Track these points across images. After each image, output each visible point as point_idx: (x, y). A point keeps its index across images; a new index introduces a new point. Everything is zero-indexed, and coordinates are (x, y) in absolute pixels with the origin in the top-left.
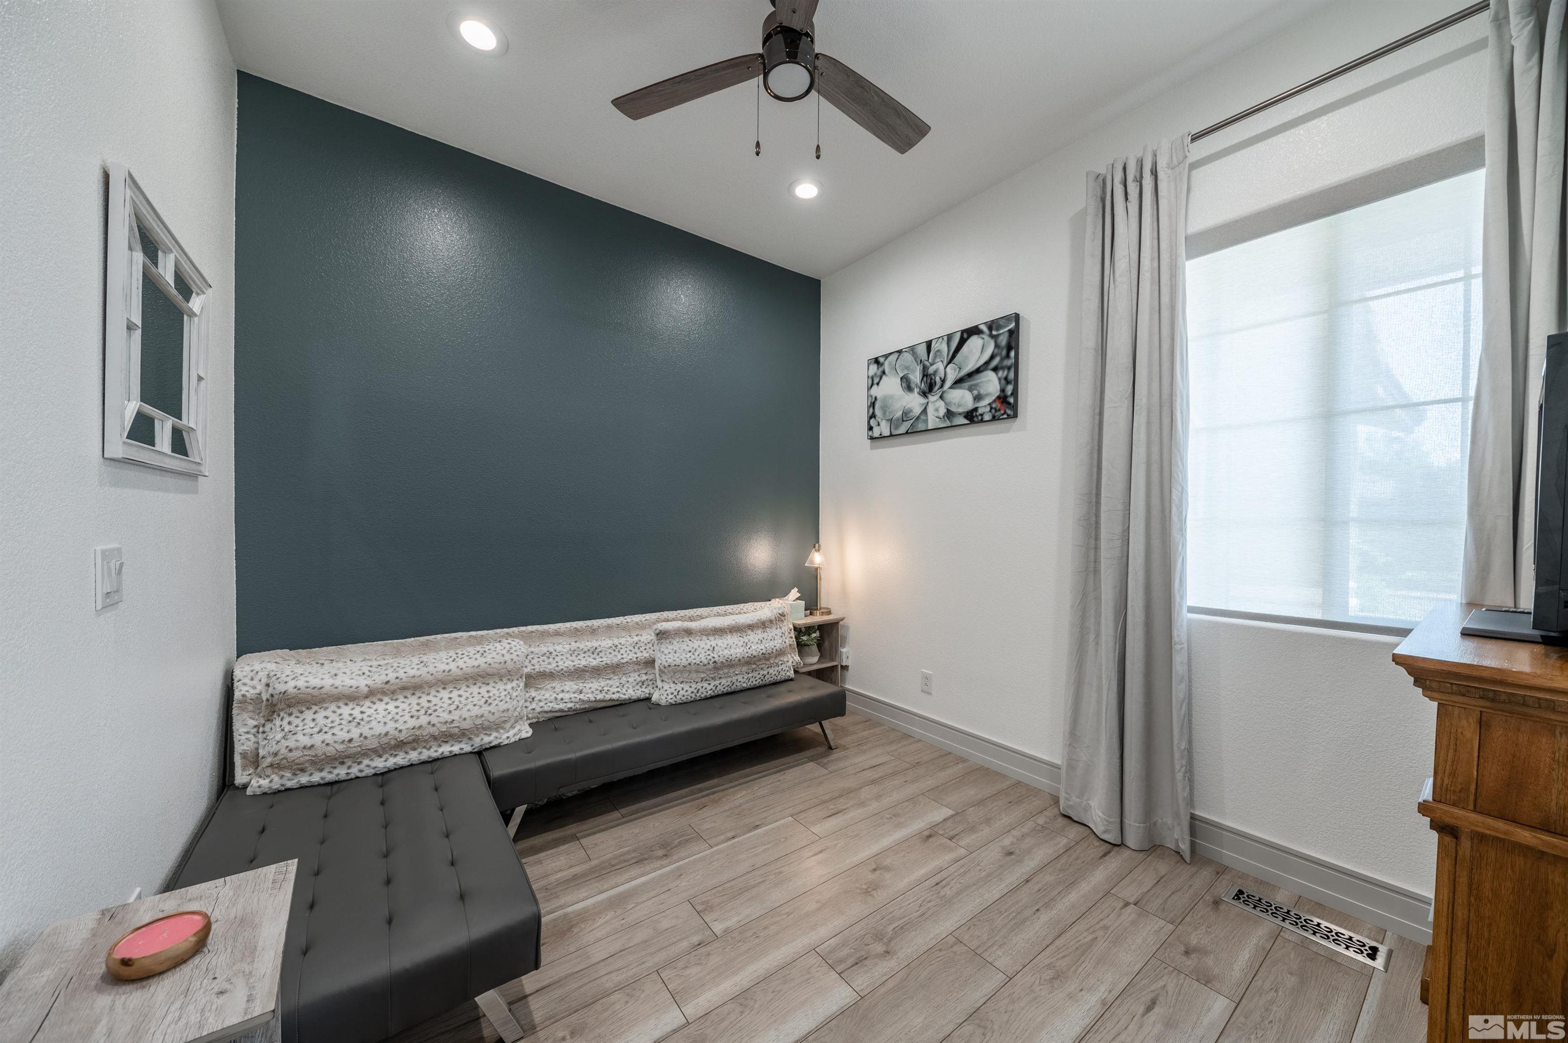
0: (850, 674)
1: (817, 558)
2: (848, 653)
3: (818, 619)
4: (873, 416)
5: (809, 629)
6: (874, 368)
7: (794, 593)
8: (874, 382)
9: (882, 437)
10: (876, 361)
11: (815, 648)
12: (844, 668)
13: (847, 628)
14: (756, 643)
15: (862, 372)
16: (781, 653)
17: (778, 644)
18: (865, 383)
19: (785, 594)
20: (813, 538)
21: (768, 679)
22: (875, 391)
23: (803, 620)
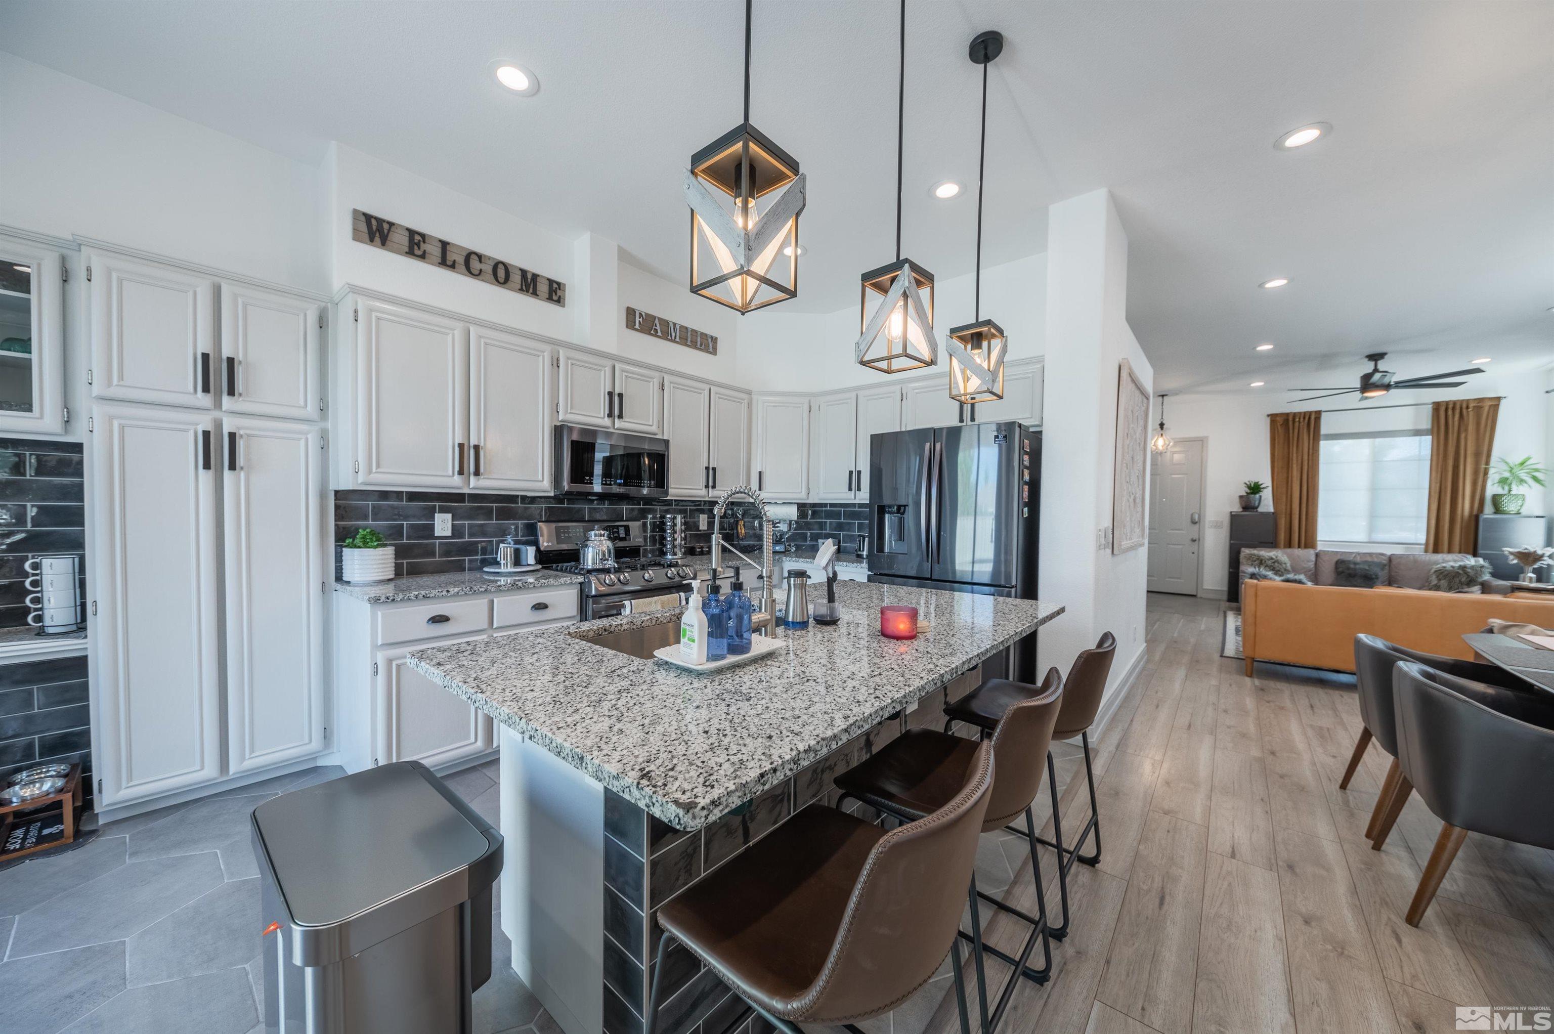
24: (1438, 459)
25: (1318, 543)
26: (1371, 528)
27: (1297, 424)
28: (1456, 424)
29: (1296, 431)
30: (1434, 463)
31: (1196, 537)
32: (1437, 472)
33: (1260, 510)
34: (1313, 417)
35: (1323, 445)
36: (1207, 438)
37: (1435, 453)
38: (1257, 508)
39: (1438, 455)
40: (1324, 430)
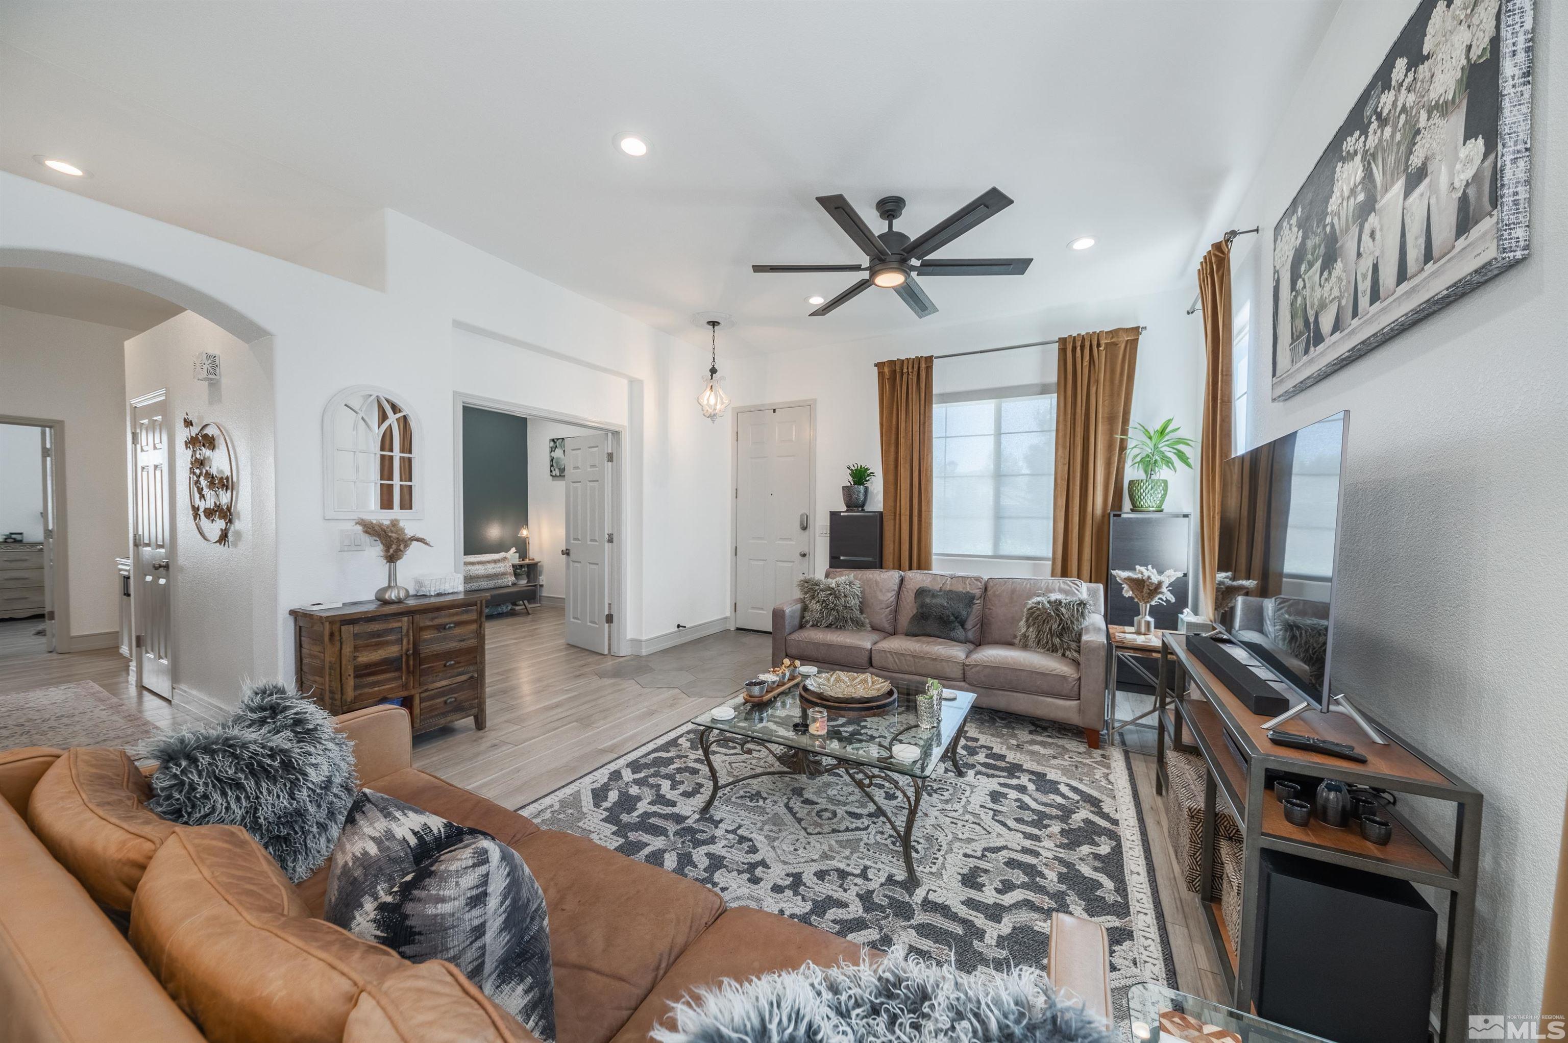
0: (544, 589)
1: (524, 533)
2: (543, 579)
3: (527, 561)
4: (552, 466)
5: (521, 566)
6: (552, 443)
7: (513, 550)
8: (553, 450)
9: (556, 476)
10: (553, 440)
11: (525, 576)
12: (541, 586)
13: (542, 566)
14: (491, 569)
15: (547, 445)
16: (504, 574)
17: (502, 570)
18: (548, 450)
19: (507, 551)
20: (525, 522)
21: (497, 585)
22: (553, 454)
23: (516, 561)
24: (1065, 425)
25: (934, 557)
26: (997, 539)
27: (905, 376)
28: (1086, 371)
29: (904, 387)
30: (1061, 434)
31: (806, 550)
32: (1064, 447)
33: (867, 508)
34: (923, 365)
35: (938, 410)
36: (815, 401)
37: (1061, 418)
38: (863, 505)
39: (1065, 420)
40: (937, 388)
